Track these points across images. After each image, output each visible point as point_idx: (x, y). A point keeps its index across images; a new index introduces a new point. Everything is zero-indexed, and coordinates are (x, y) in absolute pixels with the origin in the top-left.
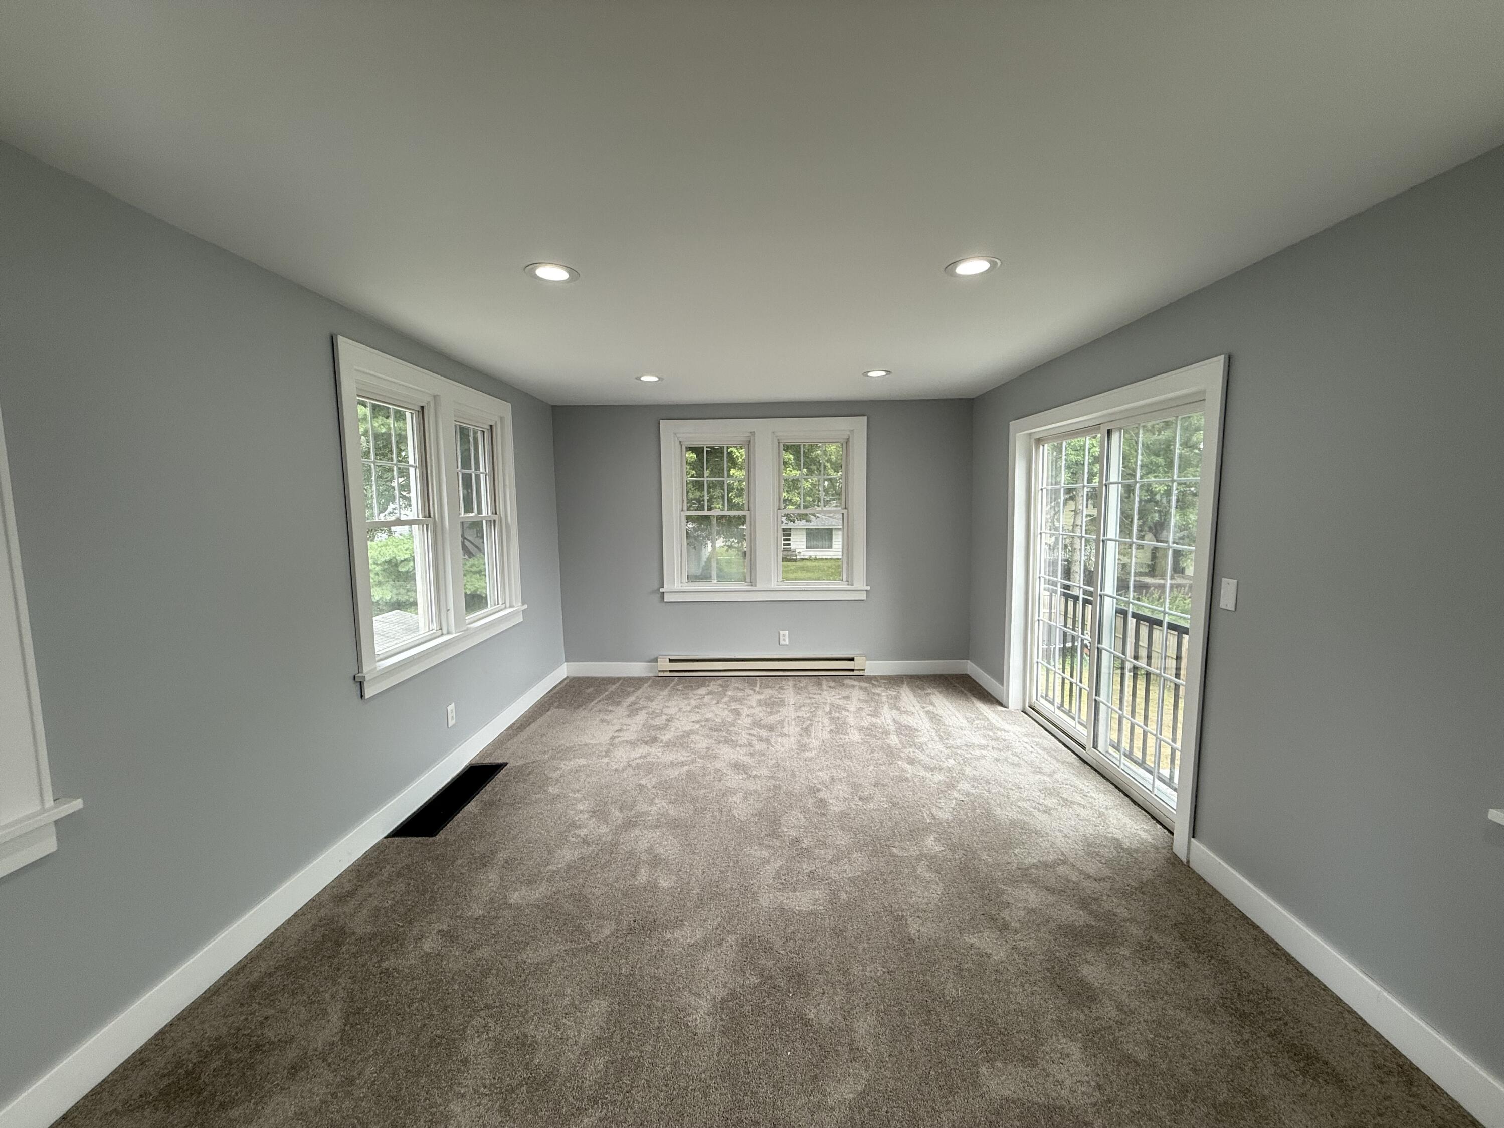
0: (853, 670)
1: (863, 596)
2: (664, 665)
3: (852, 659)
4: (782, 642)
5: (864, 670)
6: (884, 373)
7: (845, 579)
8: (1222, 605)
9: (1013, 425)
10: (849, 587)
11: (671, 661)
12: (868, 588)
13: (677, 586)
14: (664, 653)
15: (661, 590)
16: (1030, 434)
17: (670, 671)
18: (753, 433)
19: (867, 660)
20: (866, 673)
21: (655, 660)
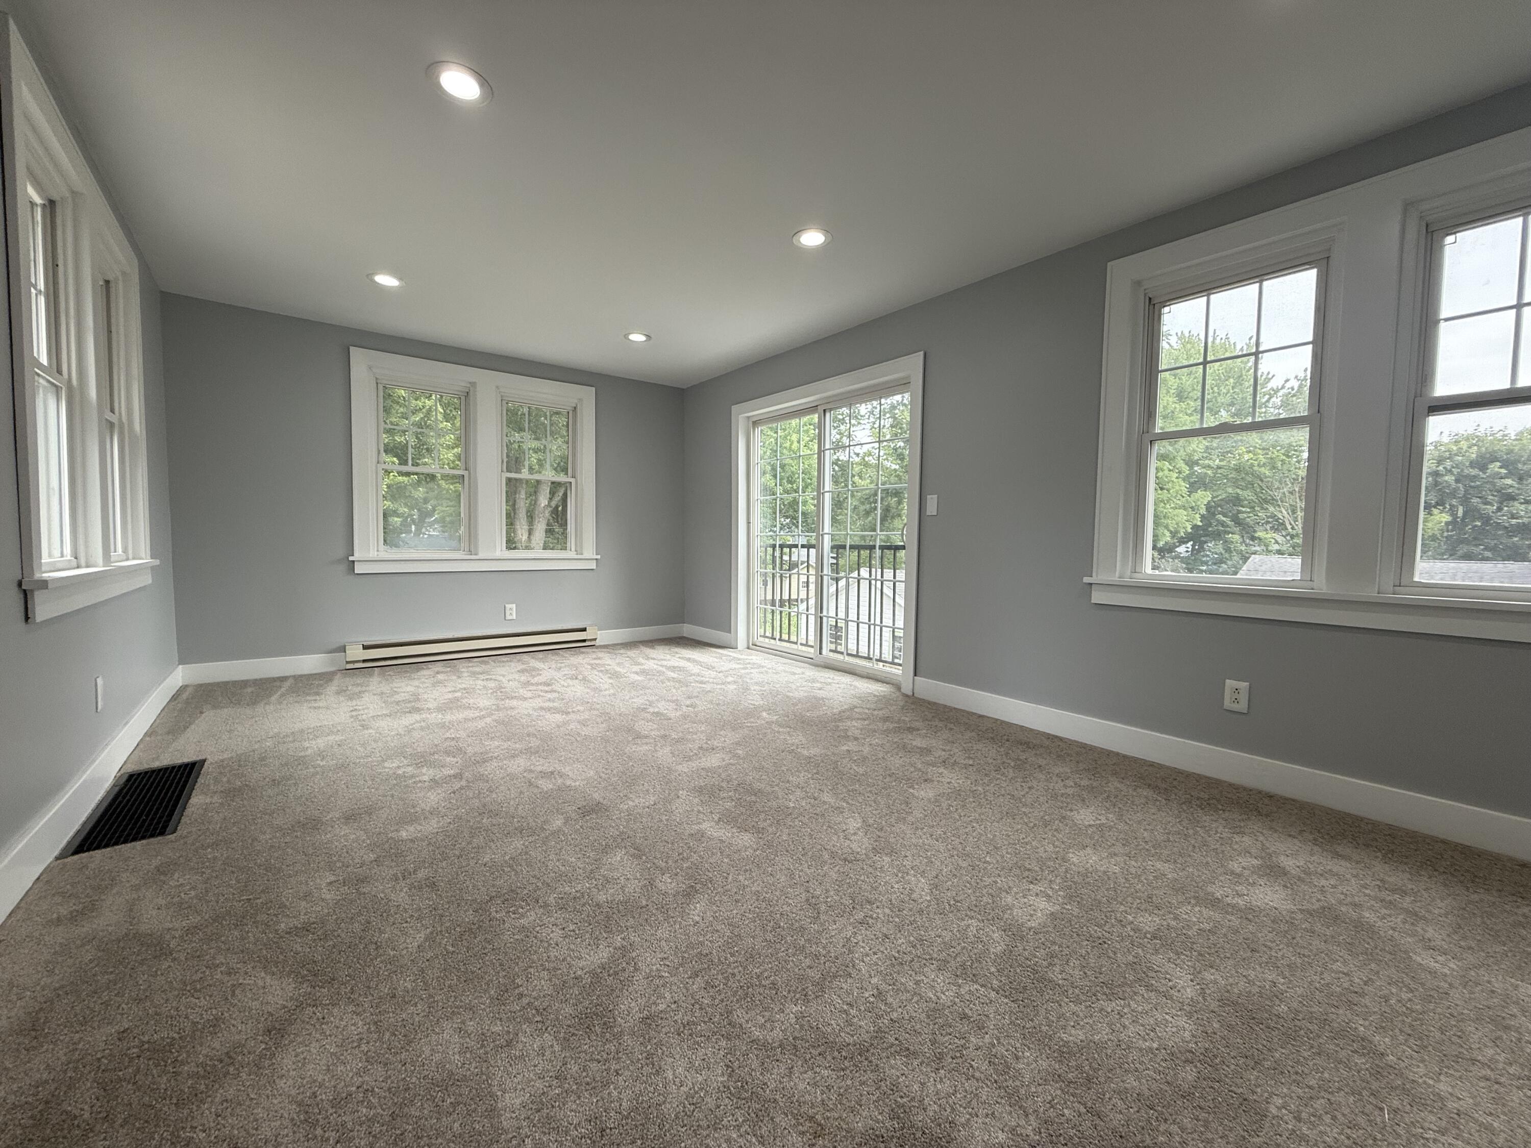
0: (584, 641)
1: (593, 565)
2: (356, 653)
3: (584, 630)
4: (508, 617)
5: (595, 639)
6: (643, 338)
7: (573, 549)
8: (928, 513)
9: (735, 408)
10: (579, 557)
11: (365, 647)
12: (599, 557)
13: (373, 554)
14: (353, 640)
15: (351, 558)
16: (748, 418)
17: (364, 661)
18: (473, 384)
19: (599, 630)
20: (597, 643)
21: (343, 649)
